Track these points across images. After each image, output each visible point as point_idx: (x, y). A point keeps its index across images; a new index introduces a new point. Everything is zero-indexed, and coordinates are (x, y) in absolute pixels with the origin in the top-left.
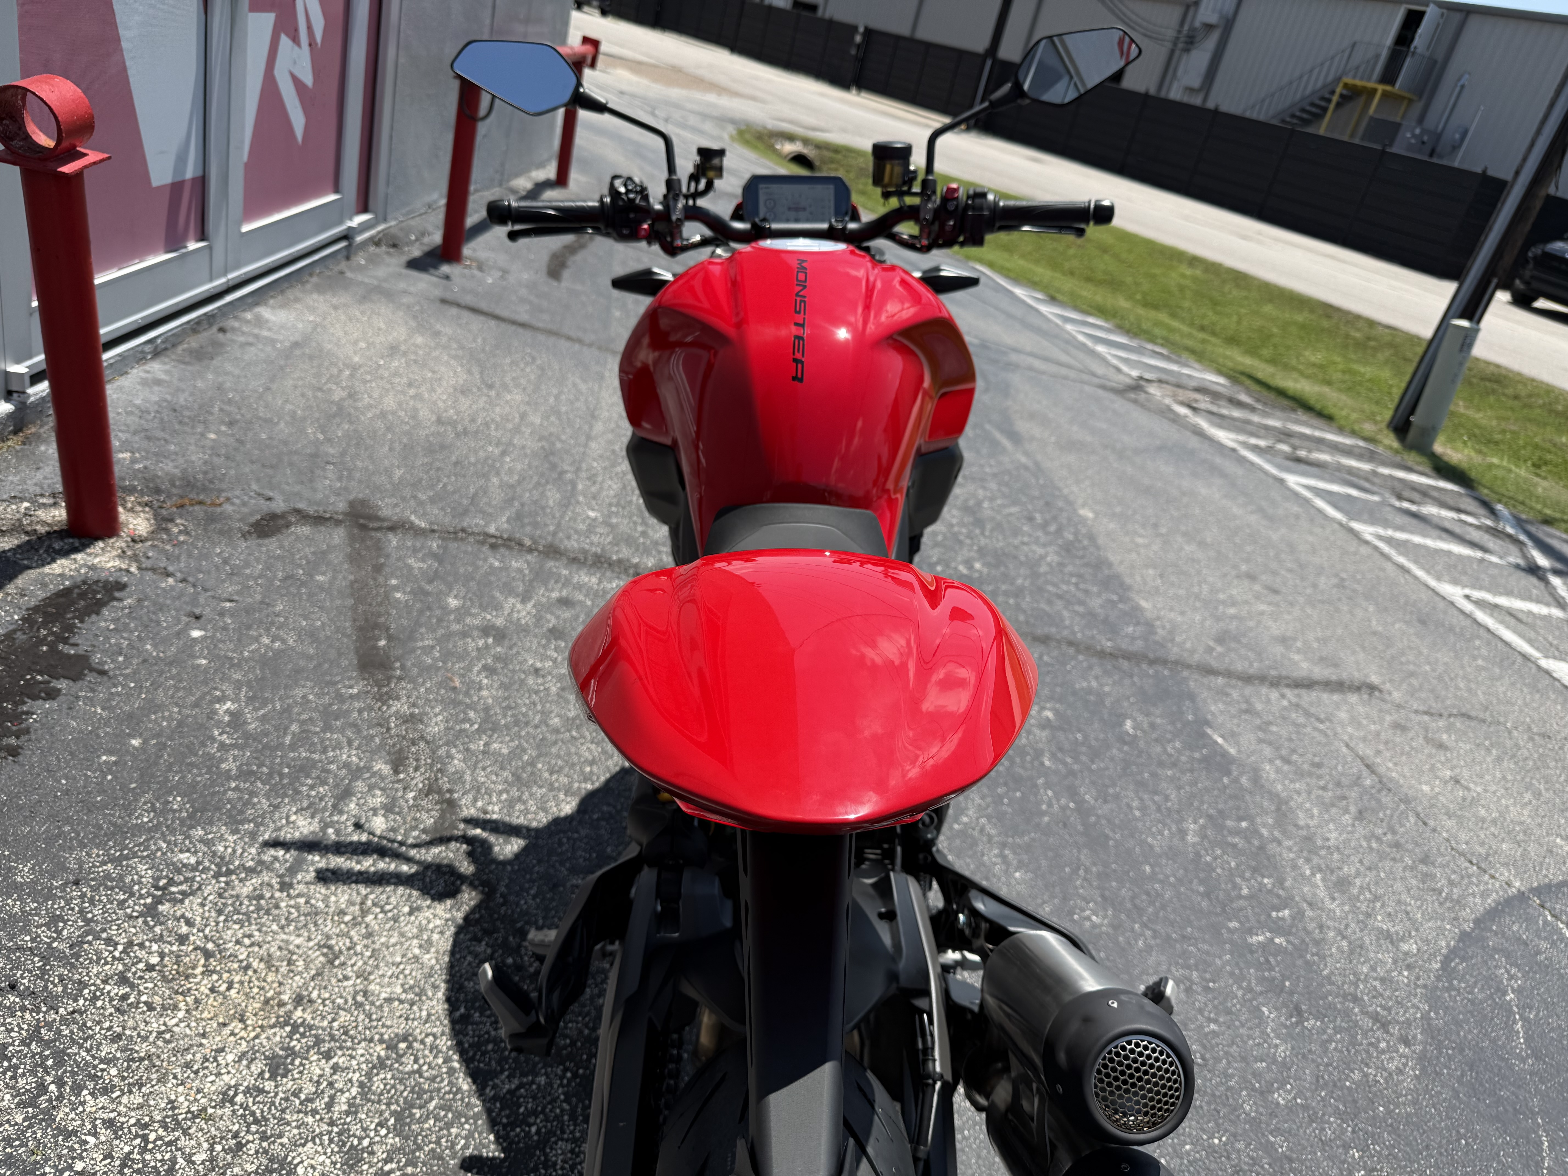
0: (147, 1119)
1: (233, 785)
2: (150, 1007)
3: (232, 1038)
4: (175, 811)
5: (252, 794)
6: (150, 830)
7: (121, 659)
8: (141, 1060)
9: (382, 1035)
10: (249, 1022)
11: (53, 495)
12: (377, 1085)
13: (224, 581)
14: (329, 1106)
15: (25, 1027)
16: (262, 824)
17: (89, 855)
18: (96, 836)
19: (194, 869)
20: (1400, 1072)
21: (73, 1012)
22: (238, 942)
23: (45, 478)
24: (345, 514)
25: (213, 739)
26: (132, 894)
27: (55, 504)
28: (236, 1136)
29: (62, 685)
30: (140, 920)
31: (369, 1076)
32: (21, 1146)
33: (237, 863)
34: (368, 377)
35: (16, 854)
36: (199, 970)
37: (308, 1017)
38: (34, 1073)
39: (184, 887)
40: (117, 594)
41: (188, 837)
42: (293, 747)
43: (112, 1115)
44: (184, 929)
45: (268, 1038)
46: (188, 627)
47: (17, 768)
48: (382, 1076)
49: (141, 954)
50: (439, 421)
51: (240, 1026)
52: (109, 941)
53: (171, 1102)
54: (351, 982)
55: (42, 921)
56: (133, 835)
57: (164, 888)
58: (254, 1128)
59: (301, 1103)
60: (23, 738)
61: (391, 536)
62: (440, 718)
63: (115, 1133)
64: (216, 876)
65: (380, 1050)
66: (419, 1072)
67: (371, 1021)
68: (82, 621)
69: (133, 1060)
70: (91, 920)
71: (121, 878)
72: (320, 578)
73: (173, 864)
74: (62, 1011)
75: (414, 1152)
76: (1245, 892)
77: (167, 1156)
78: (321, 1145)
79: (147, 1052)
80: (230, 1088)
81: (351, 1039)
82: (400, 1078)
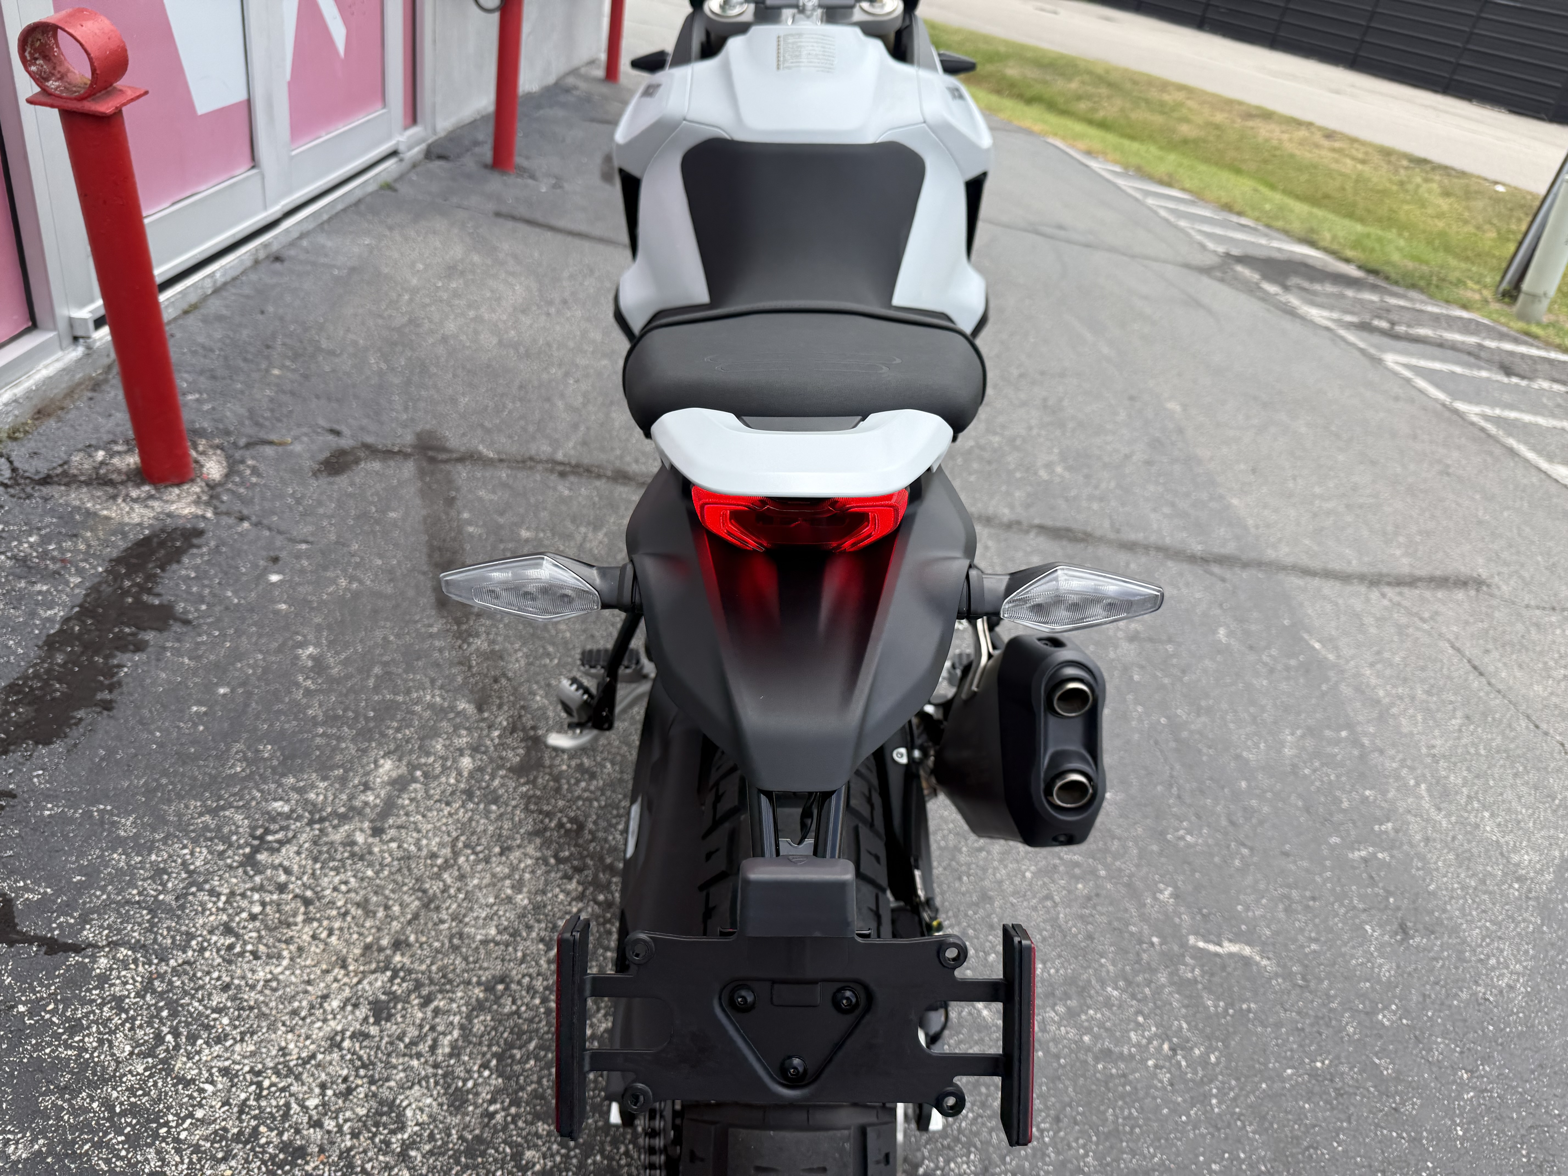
0: (260, 1066)
1: (321, 731)
2: (255, 955)
3: (335, 985)
4: (265, 760)
5: (340, 739)
6: (244, 779)
7: (204, 607)
8: (251, 1008)
9: (479, 977)
10: (351, 968)
11: (127, 442)
12: (478, 1027)
13: (297, 522)
14: (433, 1048)
15: (139, 979)
16: (351, 769)
17: (187, 807)
18: (192, 788)
19: (288, 817)
20: (1511, 988)
21: (184, 963)
22: (335, 889)
23: (117, 425)
24: (414, 447)
25: (298, 685)
26: (230, 845)
27: (129, 451)
28: (345, 1080)
29: (150, 636)
30: (240, 870)
31: (469, 1018)
32: (144, 1095)
33: (329, 810)
34: (427, 301)
35: (117, 808)
36: (300, 918)
37: (407, 960)
38: (150, 1024)
39: (279, 836)
40: (195, 541)
41: (280, 785)
42: (376, 689)
43: (227, 1063)
44: (283, 878)
45: (370, 983)
46: (266, 571)
47: (112, 722)
48: (482, 1018)
49: (244, 904)
50: (500, 343)
51: (342, 972)
52: (212, 892)
53: (281, 1049)
54: (446, 925)
55: (147, 874)
56: (228, 786)
57: (261, 838)
58: (362, 1072)
59: (406, 1047)
60: (116, 692)
61: (460, 467)
62: (520, 654)
63: (231, 1080)
64: (311, 823)
65: (478, 992)
66: (517, 1013)
67: (468, 963)
68: (163, 570)
69: (243, 1009)
70: (194, 872)
71: (219, 828)
72: (392, 515)
73: (268, 813)
74: (172, 963)
75: (516, 1092)
76: (1345, 804)
77: (282, 1102)
78: (428, 1088)
79: (256, 1001)
80: (336, 1033)
81: (450, 982)
82: (499, 1020)
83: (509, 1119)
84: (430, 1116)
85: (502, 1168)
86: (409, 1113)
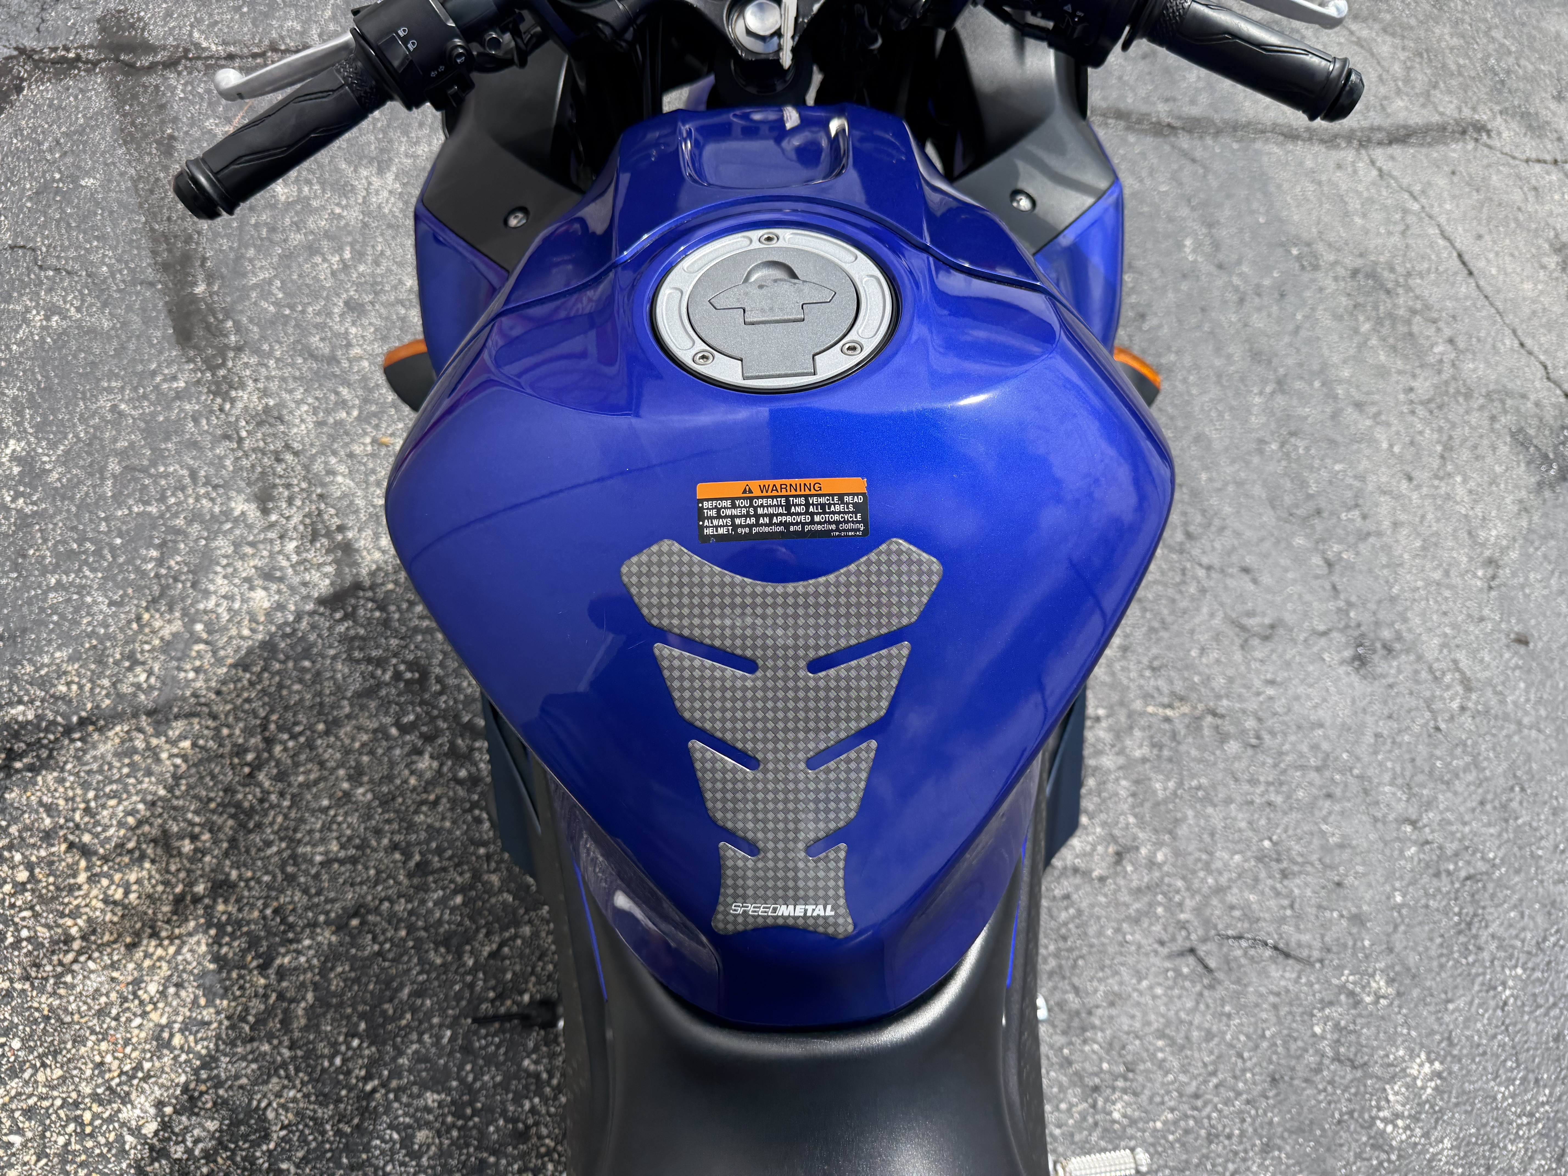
0: (74, 1095)
1: (53, 580)
2: (36, 944)
3: (147, 963)
8: (46, 1019)
9: (327, 914)
10: (164, 934)
12: (336, 983)
14: (286, 1023)
19: (36, 727)
22: (121, 825)
24: (97, 46)
28: (185, 1088)
31: (324, 972)
33: (89, 706)
36: (82, 878)
37: (232, 908)
39: (29, 759)
41: (14, 679)
43: (31, 1101)
44: (48, 822)
45: (191, 951)
48: (339, 970)
51: (154, 942)
53: (97, 1066)
54: (275, 849)
58: (204, 1074)
59: (252, 1028)
61: (171, 78)
62: (304, 409)
63: (42, 1123)
65: (329, 935)
66: (381, 953)
67: (310, 897)
69: (35, 1022)
72: (87, 182)
73: (7, 724)
75: (395, 1059)
77: (112, 1137)
78: (288, 1077)
79: (51, 1009)
80: (162, 1028)
81: (291, 927)
82: (361, 966)
83: (391, 1096)
84: (297, 1114)
85: (392, 1160)
86: (270, 1115)
